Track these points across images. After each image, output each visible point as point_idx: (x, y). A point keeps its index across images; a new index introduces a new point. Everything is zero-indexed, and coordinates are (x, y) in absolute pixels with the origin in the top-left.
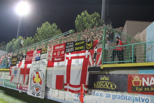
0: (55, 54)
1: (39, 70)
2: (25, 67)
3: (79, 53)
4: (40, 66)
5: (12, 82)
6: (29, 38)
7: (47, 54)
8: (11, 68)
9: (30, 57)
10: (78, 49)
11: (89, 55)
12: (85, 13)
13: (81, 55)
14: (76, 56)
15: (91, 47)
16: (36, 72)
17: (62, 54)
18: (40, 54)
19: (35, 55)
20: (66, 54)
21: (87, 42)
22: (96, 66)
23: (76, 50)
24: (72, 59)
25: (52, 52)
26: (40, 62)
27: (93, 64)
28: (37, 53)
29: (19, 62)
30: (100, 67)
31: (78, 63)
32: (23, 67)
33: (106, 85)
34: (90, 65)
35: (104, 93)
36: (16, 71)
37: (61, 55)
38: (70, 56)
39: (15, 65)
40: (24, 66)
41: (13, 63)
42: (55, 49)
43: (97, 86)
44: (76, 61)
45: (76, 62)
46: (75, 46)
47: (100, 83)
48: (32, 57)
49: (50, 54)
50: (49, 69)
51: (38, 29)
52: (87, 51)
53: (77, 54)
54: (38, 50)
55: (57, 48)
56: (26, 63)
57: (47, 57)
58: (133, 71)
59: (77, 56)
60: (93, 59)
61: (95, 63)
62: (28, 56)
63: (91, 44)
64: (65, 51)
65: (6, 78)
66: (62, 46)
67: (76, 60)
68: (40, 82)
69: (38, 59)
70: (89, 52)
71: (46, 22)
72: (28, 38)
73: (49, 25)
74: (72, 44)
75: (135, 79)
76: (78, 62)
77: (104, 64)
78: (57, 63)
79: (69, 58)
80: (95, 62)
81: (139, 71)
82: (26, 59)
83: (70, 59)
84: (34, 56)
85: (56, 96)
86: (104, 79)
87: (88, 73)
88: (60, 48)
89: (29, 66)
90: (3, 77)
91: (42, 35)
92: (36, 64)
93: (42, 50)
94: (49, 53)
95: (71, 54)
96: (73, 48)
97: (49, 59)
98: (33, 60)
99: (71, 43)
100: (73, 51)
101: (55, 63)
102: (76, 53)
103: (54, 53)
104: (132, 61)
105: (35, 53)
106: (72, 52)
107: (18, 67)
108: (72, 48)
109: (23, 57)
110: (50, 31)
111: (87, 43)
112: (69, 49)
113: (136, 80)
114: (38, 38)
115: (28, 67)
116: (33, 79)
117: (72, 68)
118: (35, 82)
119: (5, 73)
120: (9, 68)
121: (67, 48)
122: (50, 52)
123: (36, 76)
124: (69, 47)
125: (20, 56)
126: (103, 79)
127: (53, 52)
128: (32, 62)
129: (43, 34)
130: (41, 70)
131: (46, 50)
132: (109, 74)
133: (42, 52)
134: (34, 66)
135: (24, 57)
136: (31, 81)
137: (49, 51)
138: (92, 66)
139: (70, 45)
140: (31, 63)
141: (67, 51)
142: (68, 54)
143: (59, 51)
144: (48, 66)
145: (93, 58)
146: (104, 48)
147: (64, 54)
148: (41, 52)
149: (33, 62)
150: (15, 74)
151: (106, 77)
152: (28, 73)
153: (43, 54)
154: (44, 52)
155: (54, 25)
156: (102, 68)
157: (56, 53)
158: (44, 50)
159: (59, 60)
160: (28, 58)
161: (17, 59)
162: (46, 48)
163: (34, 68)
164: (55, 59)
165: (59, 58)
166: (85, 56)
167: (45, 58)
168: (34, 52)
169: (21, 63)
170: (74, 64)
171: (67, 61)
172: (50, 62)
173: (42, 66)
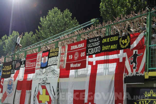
0: (71, 57)
1: (47, 83)
2: (24, 79)
3: (109, 55)
4: (48, 77)
5: (4, 102)
6: (28, 33)
7: (58, 58)
8: (2, 80)
9: (31, 63)
10: (107, 49)
11: (125, 57)
13: (111, 57)
14: (104, 60)
15: (127, 45)
16: (42, 86)
17: (81, 56)
18: (47, 58)
19: (40, 59)
20: (87, 57)
21: (121, 37)
22: (137, 74)
23: (103, 50)
24: (98, 65)
25: (66, 54)
26: (48, 71)
27: (132, 71)
28: (43, 57)
29: (16, 71)
30: (143, 77)
31: (107, 70)
32: (21, 79)
34: (128, 73)
36: (11, 85)
37: (80, 58)
38: (94, 59)
39: (9, 76)
40: (22, 77)
41: (5, 74)
42: (71, 49)
44: (105, 67)
45: (104, 69)
46: (101, 45)
47: (145, 102)
48: (36, 63)
49: (63, 57)
50: (63, 80)
51: (41, 19)
52: (121, 51)
53: (106, 56)
54: (44, 52)
55: (73, 47)
56: (27, 72)
57: (58, 63)
59: (106, 60)
60: (132, 63)
61: (135, 70)
62: (28, 61)
63: (127, 40)
64: (87, 52)
66: (82, 45)
67: (104, 65)
68: (49, 101)
69: (44, 66)
70: (124, 52)
71: (54, 8)
72: (26, 34)
73: (60, 12)
74: (97, 42)
76: (108, 68)
77: (149, 71)
78: (74, 70)
80: (134, 68)
82: (26, 67)
83: (94, 64)
84: (38, 61)
86: (152, 95)
87: (125, 85)
88: (78, 48)
89: (30, 76)
91: (49, 28)
92: (41, 74)
93: (51, 51)
94: (62, 56)
95: (96, 57)
96: (100, 47)
97: (62, 65)
98: (36, 67)
99: (95, 39)
100: (100, 52)
101: (71, 71)
102: (104, 55)
103: (69, 56)
105: (39, 57)
106: (97, 54)
107: (13, 79)
109: (21, 64)
110: (61, 22)
111: (121, 39)
112: (92, 49)
114: (43, 33)
115: (30, 79)
116: (38, 97)
117: (98, 78)
121: (90, 48)
122: (62, 54)
123: (42, 92)
124: (92, 46)
125: (16, 61)
126: (149, 95)
128: (36, 71)
129: (50, 26)
130: (49, 83)
133: (51, 55)
134: (39, 77)
135: (23, 63)
136: (34, 100)
137: (62, 52)
138: (130, 74)
140: (34, 73)
142: (91, 56)
143: (76, 52)
144: (61, 77)
145: (132, 61)
146: (150, 46)
147: (85, 57)
148: (49, 54)
150: (10, 90)
151: (154, 92)
152: (30, 89)
153: (51, 58)
154: (53, 54)
155: (67, 12)
156: (147, 77)
157: (72, 55)
158: (54, 52)
159: (78, 66)
160: (29, 64)
161: (12, 66)
162: (57, 48)
163: (39, 80)
164: (72, 66)
165: (77, 64)
166: (119, 59)
167: (56, 64)
168: (38, 55)
169: (19, 73)
170: (101, 72)
171: (90, 67)
172: (64, 69)
173: (51, 77)
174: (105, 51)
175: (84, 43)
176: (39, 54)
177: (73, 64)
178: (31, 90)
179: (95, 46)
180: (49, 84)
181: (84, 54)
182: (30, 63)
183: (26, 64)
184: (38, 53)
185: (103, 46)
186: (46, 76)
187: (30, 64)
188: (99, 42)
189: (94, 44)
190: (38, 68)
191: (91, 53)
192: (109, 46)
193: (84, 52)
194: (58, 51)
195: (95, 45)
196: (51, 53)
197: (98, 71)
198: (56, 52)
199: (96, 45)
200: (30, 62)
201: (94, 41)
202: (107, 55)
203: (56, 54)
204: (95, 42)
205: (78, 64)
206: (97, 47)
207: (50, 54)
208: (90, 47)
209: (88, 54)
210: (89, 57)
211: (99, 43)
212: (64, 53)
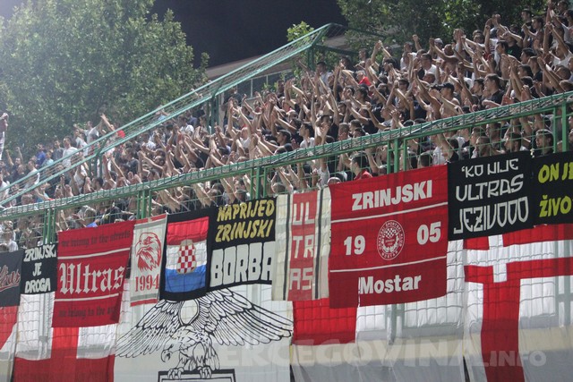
0: (356, 245)
1: (217, 372)
4: (215, 341)
7: (277, 251)
9: (99, 274)
10: (564, 211)
14: (555, 261)
17: (422, 242)
18: (201, 247)
19: (154, 254)
20: (456, 244)
23: (543, 214)
25: (326, 230)
26: (218, 311)
28: (170, 240)
32: (35, 352)
37: (410, 248)
38: (498, 255)
40: (44, 339)
42: (356, 207)
44: (561, 291)
45: (558, 298)
46: (534, 191)
48: (127, 273)
49: (308, 248)
53: (561, 242)
54: (174, 219)
55: (364, 200)
57: (277, 271)
59: (566, 260)
62: (76, 262)
66: (418, 187)
67: (556, 284)
69: (189, 289)
74: (509, 175)
78: (380, 308)
79: (488, 270)
82: (64, 290)
84: (141, 265)
88: (396, 202)
89: (94, 339)
92: (171, 327)
93: (223, 216)
94: (298, 239)
95: (506, 244)
96: (525, 199)
97: (304, 283)
98: (130, 293)
99: (497, 165)
100: (528, 225)
101: (360, 310)
102: (555, 238)
103: (348, 242)
105: (148, 241)
106: (513, 234)
108: (517, 202)
109: (27, 277)
112: (484, 209)
121: (467, 204)
122: (302, 230)
124: (480, 197)
127: (338, 235)
130: (232, 371)
131: (265, 218)
133: (225, 232)
135: (37, 272)
137: (295, 222)
139: (486, 178)
141: (472, 222)
142: (476, 240)
143: (390, 223)
144: (301, 339)
147: (441, 248)
148: (213, 231)
153: (230, 250)
154: (240, 231)
157: (360, 238)
158: (247, 220)
159: (405, 289)
160: (83, 278)
162: (263, 202)
164: (366, 286)
165: (397, 277)
167: (264, 277)
168: (138, 234)
169: (15, 321)
170: (540, 312)
171: (476, 292)
172: (317, 304)
173: (239, 340)
174: (551, 220)
175: (430, 183)
176: (145, 230)
177: (371, 279)
179: (497, 194)
180: (231, 375)
181: (438, 232)
182: (87, 274)
183: (63, 278)
184: (135, 222)
185: (545, 197)
186: (205, 338)
187: (91, 278)
188: (521, 176)
189: (493, 186)
190: (146, 296)
191: (476, 229)
193: (438, 224)
194: (273, 217)
195: (498, 190)
196: (224, 223)
197: (526, 310)
198: (257, 217)
199: (502, 192)
200: (87, 268)
201: (489, 172)
202: (567, 237)
203: (262, 228)
204: (498, 176)
205: (402, 278)
206: (511, 203)
207: (221, 227)
208: (470, 199)
209: (461, 231)
210: (466, 247)
211: (521, 183)
212: (313, 226)
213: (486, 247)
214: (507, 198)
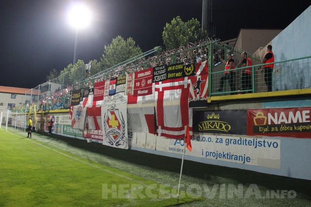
0: (138, 84)
1: (116, 109)
2: (93, 106)
3: (174, 82)
4: (116, 103)
5: (74, 128)
7: (126, 86)
8: (72, 107)
9: (100, 91)
10: (172, 76)
11: (190, 84)
12: (177, 20)
13: (176, 84)
14: (170, 87)
15: (191, 72)
16: (111, 112)
17: (148, 83)
18: (115, 85)
19: (108, 87)
22: (201, 99)
24: (165, 91)
25: (134, 81)
26: (117, 98)
27: (196, 96)
28: (110, 84)
29: (84, 98)
30: (206, 101)
31: (173, 96)
32: (90, 106)
33: (216, 126)
34: (192, 98)
35: (214, 137)
36: (80, 112)
37: (147, 85)
38: (161, 86)
39: (78, 103)
40: (91, 103)
41: (74, 101)
42: (138, 77)
43: (203, 128)
45: (170, 94)
46: (167, 72)
47: (207, 124)
48: (104, 91)
49: (131, 85)
50: (131, 106)
51: (105, 47)
52: (186, 78)
54: (111, 80)
55: (140, 75)
56: (96, 99)
57: (126, 90)
58: (254, 104)
59: (172, 87)
60: (195, 89)
61: (198, 95)
62: (96, 89)
63: (191, 68)
64: (153, 79)
65: (65, 124)
66: (148, 72)
67: (170, 92)
68: (118, 125)
69: (112, 93)
70: (188, 79)
71: (117, 37)
73: (123, 40)
74: (163, 69)
75: (257, 115)
76: (174, 94)
77: (211, 96)
78: (141, 97)
79: (159, 89)
80: (198, 93)
81: (263, 103)
82: (95, 94)
83: (161, 90)
84: (106, 89)
85: (143, 145)
86: (213, 117)
87: (190, 109)
88: (144, 75)
89: (99, 103)
90: (61, 122)
91: (113, 56)
92: (110, 101)
93: (118, 79)
94: (129, 83)
95: (162, 83)
96: (165, 74)
97: (130, 92)
98: (105, 94)
99: (161, 67)
100: (166, 80)
101: (138, 97)
102: (170, 82)
104: (253, 90)
106: (164, 81)
107: (82, 106)
109: (90, 92)
110: (125, 50)
111: (185, 67)
112: (159, 76)
113: (259, 117)
114: (107, 61)
115: (99, 105)
116: (108, 122)
117: (165, 104)
118: (110, 127)
119: (63, 116)
120: (70, 108)
121: (156, 75)
122: (130, 81)
123: (112, 117)
124: (158, 74)
125: (84, 89)
126: (211, 118)
127: (136, 82)
129: (114, 54)
130: (118, 109)
131: (124, 79)
132: (220, 111)
133: (118, 82)
136: (105, 126)
138: (194, 99)
139: (159, 70)
140: (103, 99)
141: (157, 79)
142: (157, 83)
143: (143, 80)
144: (129, 103)
145: (196, 87)
146: (212, 73)
147: (151, 85)
148: (117, 82)
149: (105, 98)
150: (79, 116)
153: (119, 85)
154: (120, 82)
155: (130, 40)
156: (209, 101)
158: (122, 80)
159: (145, 93)
160: (97, 92)
161: (81, 94)
162: (124, 76)
163: (107, 106)
164: (139, 92)
166: (183, 86)
167: (124, 91)
168: (106, 83)
169: (87, 100)
170: (167, 98)
171: (157, 93)
172: (131, 96)
173: (119, 103)
174: (170, 78)
175: (150, 71)
178: (101, 115)
179: (161, 73)
181: (151, 81)
183: (95, 92)
184: (105, 81)
185: (169, 74)
186: (114, 103)
188: (165, 69)
192: (175, 74)
194: (126, 79)
197: (165, 97)
200: (98, 90)
202: (172, 82)
203: (124, 81)
204: (161, 70)
205: (145, 91)
209: (155, 81)
210: (155, 84)
211: (165, 71)
213: (159, 84)
214: (163, 74)
